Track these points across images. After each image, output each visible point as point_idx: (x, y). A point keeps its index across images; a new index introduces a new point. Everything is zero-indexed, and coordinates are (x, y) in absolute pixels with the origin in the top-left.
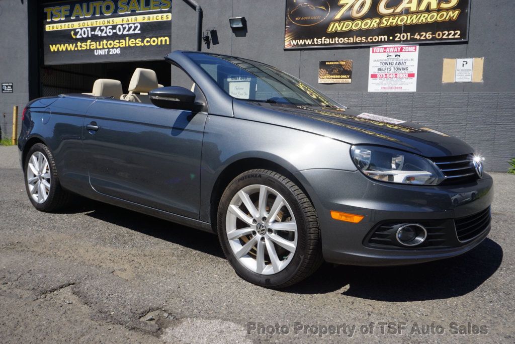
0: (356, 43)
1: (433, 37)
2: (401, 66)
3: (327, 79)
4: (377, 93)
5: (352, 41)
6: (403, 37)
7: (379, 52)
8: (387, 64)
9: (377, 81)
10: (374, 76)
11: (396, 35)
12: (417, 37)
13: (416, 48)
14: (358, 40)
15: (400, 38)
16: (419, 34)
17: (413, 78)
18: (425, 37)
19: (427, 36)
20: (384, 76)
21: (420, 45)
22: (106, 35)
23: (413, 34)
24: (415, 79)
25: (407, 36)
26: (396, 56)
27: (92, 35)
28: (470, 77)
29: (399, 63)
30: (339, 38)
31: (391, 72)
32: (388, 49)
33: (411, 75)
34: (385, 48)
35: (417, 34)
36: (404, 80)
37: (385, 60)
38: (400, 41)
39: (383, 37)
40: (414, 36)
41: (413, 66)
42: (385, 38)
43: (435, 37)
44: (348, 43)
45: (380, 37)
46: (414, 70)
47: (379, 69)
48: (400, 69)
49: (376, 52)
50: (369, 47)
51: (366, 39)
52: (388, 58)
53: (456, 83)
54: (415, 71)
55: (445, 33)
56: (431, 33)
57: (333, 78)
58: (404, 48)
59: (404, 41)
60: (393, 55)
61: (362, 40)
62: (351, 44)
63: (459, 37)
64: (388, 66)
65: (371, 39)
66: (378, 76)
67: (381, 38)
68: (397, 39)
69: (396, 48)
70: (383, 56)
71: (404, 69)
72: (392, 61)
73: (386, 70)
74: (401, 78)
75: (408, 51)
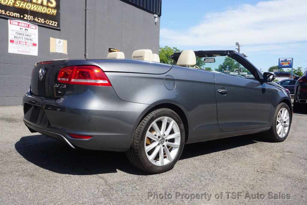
1: (44, 22)
2: (29, 37)
4: (15, 54)
6: (29, 18)
7: (15, 25)
8: (20, 34)
9: (14, 45)
10: (12, 41)
11: (25, 15)
12: (36, 20)
13: (36, 27)
15: (27, 18)
16: (37, 18)
19: (42, 21)
20: (19, 43)
21: (39, 26)
23: (34, 17)
24: (37, 48)
25: (31, 18)
26: (25, 30)
28: (62, 50)
29: (28, 35)
31: (23, 40)
32: (20, 24)
33: (34, 45)
34: (19, 23)
36: (30, 47)
37: (19, 31)
38: (27, 20)
39: (17, 14)
40: (35, 19)
41: (35, 39)
42: (18, 16)
43: (46, 23)
45: (15, 14)
46: (37, 42)
47: (15, 37)
48: (28, 39)
49: (13, 24)
50: (7, 19)
51: (5, 12)
52: (21, 30)
53: (56, 53)
55: (51, 22)
56: (43, 19)
58: (30, 25)
59: (29, 21)
60: (24, 28)
61: (2, 12)
63: (57, 26)
64: (21, 36)
65: (8, 13)
66: (15, 42)
68: (25, 18)
69: (25, 24)
70: (17, 28)
71: (31, 40)
72: (23, 33)
73: (20, 38)
74: (29, 46)
75: (32, 28)
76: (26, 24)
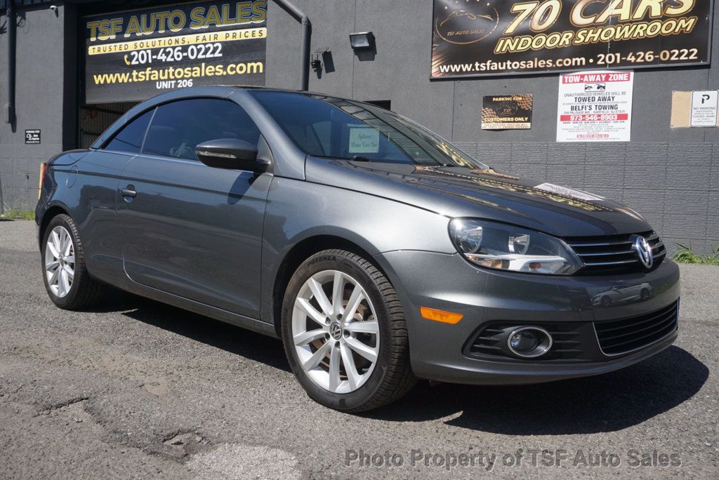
0: (538, 69)
1: (655, 58)
2: (607, 103)
3: (495, 124)
4: (571, 143)
5: (532, 67)
6: (610, 59)
7: (574, 82)
8: (585, 100)
9: (571, 125)
10: (565, 118)
11: (599, 56)
12: (631, 58)
13: (629, 76)
14: (541, 64)
15: (604, 60)
16: (634, 55)
17: (625, 121)
18: (644, 58)
19: (647, 57)
20: (581, 118)
21: (636, 70)
22: (172, 60)
23: (624, 54)
24: (628, 123)
25: (616, 57)
26: (598, 88)
27: (152, 59)
28: (714, 119)
29: (604, 99)
30: (512, 61)
31: (591, 112)
32: (586, 79)
33: (622, 117)
34: (582, 76)
35: (631, 54)
36: (612, 124)
37: (582, 94)
38: (606, 65)
39: (578, 60)
40: (627, 57)
41: (626, 102)
42: (581, 61)
43: (659, 58)
44: (526, 69)
45: (574, 60)
46: (627, 108)
47: (572, 108)
48: (605, 108)
49: (568, 82)
50: (558, 75)
51: (554, 63)
52: (587, 90)
53: (693, 128)
54: (629, 111)
55: (674, 53)
56: (652, 52)
57: (503, 122)
58: (611, 76)
59: (610, 65)
60: (595, 86)
61: (546, 64)
62: (530, 70)
63: (696, 58)
64: (587, 103)
65: (560, 63)
66: (572, 118)
67: (576, 62)
68: (600, 62)
69: (598, 76)
70: (579, 88)
71: (612, 107)
72: (592, 96)
73: (584, 109)
74: (606, 121)
75: (618, 81)
76: (600, 74)
